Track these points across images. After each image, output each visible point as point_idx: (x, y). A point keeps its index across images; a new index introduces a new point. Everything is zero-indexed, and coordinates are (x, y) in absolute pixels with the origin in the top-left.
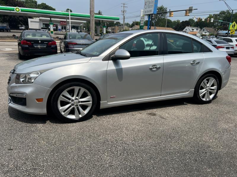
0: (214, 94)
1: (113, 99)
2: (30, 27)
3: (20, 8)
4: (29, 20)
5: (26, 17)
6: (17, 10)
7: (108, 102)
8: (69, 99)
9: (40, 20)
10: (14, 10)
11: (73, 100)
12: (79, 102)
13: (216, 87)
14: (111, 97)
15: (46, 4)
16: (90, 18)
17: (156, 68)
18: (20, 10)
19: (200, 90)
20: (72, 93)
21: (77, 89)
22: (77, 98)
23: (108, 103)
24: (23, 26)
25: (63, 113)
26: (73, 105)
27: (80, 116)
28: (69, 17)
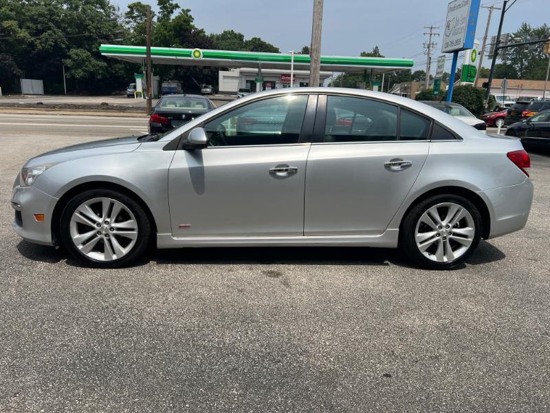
0: (465, 246)
1: (184, 229)
2: (221, 89)
3: (201, 51)
4: (221, 74)
5: (215, 68)
6: (197, 54)
7: (173, 235)
8: (94, 221)
9: (241, 73)
10: (190, 56)
11: (99, 224)
12: (112, 229)
13: (470, 229)
14: (180, 227)
15: (262, 40)
16: (309, 64)
17: (286, 170)
18: (202, 55)
19: (420, 232)
20: (97, 209)
21: (106, 202)
22: (108, 220)
23: (175, 238)
24: (208, 87)
25: (80, 247)
26: (99, 232)
27: (115, 257)
28: (290, 65)
